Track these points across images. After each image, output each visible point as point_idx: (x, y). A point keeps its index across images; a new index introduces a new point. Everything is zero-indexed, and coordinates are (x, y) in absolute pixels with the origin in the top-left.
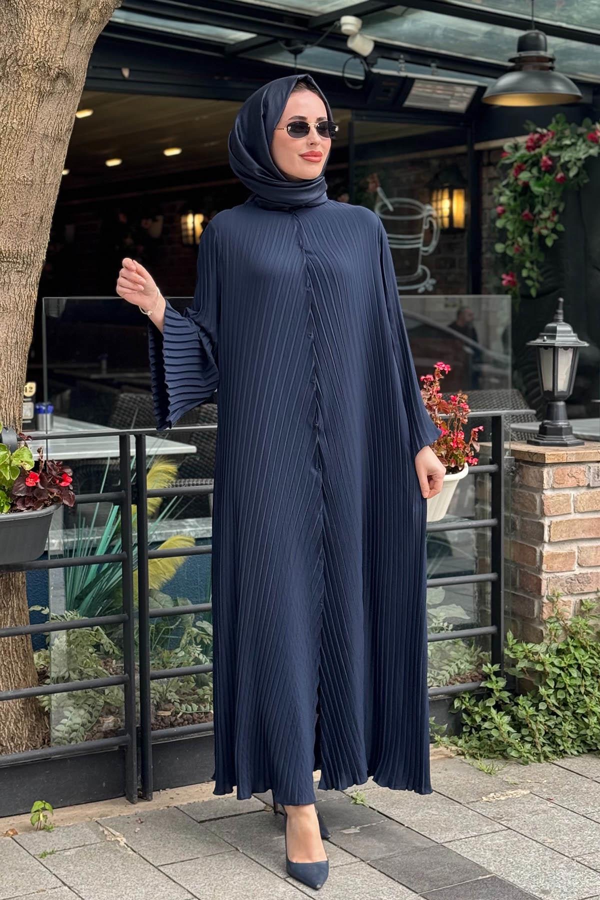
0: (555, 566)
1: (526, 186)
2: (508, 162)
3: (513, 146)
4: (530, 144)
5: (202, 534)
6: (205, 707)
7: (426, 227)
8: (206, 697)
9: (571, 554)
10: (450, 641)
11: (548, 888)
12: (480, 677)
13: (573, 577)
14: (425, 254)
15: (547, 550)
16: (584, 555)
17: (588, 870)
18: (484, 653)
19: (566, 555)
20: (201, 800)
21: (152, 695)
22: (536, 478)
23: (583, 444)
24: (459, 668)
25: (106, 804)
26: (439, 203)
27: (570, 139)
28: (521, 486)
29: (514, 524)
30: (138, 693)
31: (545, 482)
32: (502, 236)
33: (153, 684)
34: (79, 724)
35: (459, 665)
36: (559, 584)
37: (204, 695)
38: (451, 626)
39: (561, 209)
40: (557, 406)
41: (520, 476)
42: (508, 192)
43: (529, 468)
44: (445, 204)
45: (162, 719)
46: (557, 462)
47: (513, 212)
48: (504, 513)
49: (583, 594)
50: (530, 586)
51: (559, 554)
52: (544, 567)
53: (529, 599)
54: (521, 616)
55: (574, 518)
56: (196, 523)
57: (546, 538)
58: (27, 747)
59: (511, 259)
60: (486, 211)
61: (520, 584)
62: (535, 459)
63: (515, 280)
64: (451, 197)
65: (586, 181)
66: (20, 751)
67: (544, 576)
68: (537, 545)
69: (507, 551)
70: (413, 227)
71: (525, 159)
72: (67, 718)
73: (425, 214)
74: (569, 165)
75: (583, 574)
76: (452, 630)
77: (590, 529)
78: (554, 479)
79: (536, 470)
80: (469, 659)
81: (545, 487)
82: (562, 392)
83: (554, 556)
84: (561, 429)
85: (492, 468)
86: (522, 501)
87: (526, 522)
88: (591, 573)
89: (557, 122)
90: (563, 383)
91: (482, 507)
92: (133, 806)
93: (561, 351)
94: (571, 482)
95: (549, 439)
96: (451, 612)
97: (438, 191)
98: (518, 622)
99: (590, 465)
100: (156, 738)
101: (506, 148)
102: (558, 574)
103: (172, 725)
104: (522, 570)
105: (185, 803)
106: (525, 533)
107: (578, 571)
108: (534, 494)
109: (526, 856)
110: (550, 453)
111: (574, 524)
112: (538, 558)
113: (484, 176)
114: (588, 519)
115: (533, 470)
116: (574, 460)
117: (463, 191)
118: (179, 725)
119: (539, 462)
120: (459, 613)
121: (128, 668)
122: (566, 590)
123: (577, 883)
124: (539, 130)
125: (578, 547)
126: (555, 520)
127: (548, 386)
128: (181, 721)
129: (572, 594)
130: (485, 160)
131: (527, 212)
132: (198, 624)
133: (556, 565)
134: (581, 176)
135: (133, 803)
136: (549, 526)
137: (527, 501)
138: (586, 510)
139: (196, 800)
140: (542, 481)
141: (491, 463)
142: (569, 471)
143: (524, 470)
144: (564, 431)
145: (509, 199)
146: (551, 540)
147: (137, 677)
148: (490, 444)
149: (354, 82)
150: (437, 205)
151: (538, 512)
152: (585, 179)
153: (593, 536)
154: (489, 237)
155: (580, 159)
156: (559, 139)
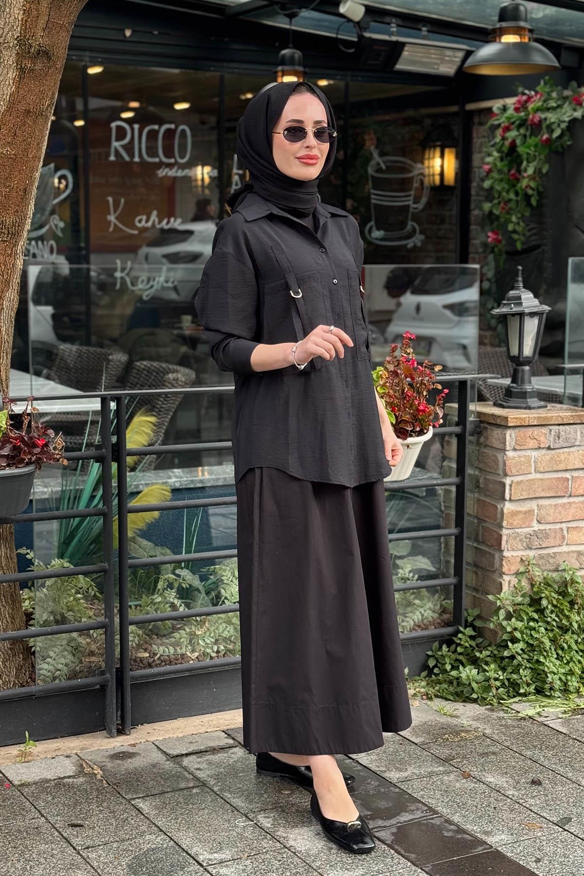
0: (515, 523)
1: (513, 145)
2: (496, 123)
3: (502, 107)
4: (517, 106)
5: (186, 485)
6: (181, 649)
7: (416, 185)
8: (182, 640)
9: (530, 512)
10: (415, 591)
11: (489, 829)
12: (443, 624)
13: (532, 533)
14: (416, 211)
15: (508, 507)
16: (543, 512)
17: (529, 812)
18: (446, 601)
19: (526, 512)
20: (175, 736)
21: (131, 638)
22: (499, 439)
23: (546, 407)
24: (422, 615)
25: (87, 736)
26: (431, 161)
27: (556, 102)
28: (486, 446)
29: (478, 481)
30: (118, 637)
31: (507, 444)
32: (489, 194)
33: (132, 628)
34: (62, 664)
35: (423, 612)
36: (518, 539)
37: (180, 638)
38: (416, 576)
39: (544, 171)
40: (523, 371)
41: (485, 437)
42: (496, 154)
43: (493, 430)
44: (437, 162)
45: (141, 661)
46: (519, 424)
47: (500, 172)
48: (469, 471)
49: (542, 548)
50: (491, 541)
51: (519, 512)
52: (505, 524)
53: (490, 553)
54: (481, 568)
55: (534, 478)
56: (181, 474)
57: (507, 496)
58: (15, 685)
59: (498, 218)
60: (476, 170)
61: (483, 538)
62: (498, 422)
63: (500, 237)
64: (442, 156)
65: (569, 143)
66: (8, 688)
67: (505, 532)
68: (499, 503)
69: (470, 507)
70: (404, 185)
71: (512, 120)
72: (51, 657)
73: (416, 172)
74: (554, 127)
75: (542, 530)
76: (417, 580)
77: (550, 488)
78: (516, 441)
79: (499, 432)
80: (432, 607)
81: (508, 448)
82: (528, 357)
83: (514, 514)
84: (526, 393)
85: (457, 429)
86: (486, 461)
87: (489, 480)
88: (549, 529)
89: (545, 84)
90: (528, 350)
91: (449, 464)
92: (112, 740)
93: (526, 318)
94: (532, 444)
95: (514, 402)
96: (418, 564)
97: (430, 148)
98: (480, 574)
99: (551, 427)
100: (134, 678)
101: (495, 110)
102: (517, 530)
103: (150, 666)
104: (484, 525)
105: (161, 738)
106: (488, 491)
107: (536, 527)
108: (497, 455)
109: (472, 797)
110: (513, 415)
111: (534, 484)
112: (499, 516)
113: (474, 135)
114: (548, 479)
115: (496, 432)
116: (535, 423)
117: (454, 150)
118: (156, 666)
119: (502, 424)
120: (424, 564)
121: (109, 614)
122: (525, 544)
123: (517, 825)
124: (527, 92)
125: (538, 505)
126: (516, 479)
127: (514, 351)
128: (158, 662)
129: (531, 549)
130: (476, 120)
131: (513, 172)
132: (177, 572)
133: (516, 521)
134: (566, 138)
135: (112, 737)
136: (511, 486)
137: (490, 461)
138: (546, 470)
139: (171, 736)
140: (505, 443)
141: (457, 424)
142: (530, 433)
143: (489, 432)
144: (528, 395)
145: (495, 159)
146: (512, 498)
147: (117, 620)
148: (456, 405)
149: (348, 44)
150: (429, 163)
151: (501, 472)
152: (569, 141)
153: (552, 495)
154: (477, 195)
155: (564, 122)
156: (545, 101)
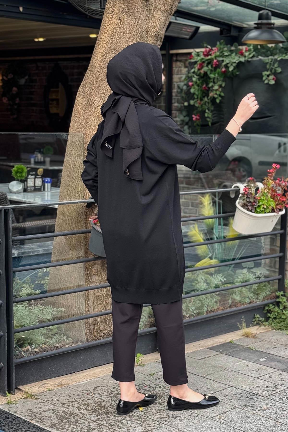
1: (206, 74)
3: (197, 53)
4: (205, 53)
12: (275, 297)
27: (228, 53)
35: (266, 292)
38: (263, 276)
39: (223, 85)
42: (195, 76)
47: (198, 86)
59: (197, 108)
71: (203, 60)
74: (229, 65)
89: (221, 44)
101: (193, 54)
124: (209, 47)
131: (204, 86)
145: (197, 79)
152: (237, 72)
154: (176, 96)
155: (235, 63)
156: (221, 52)
